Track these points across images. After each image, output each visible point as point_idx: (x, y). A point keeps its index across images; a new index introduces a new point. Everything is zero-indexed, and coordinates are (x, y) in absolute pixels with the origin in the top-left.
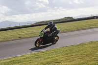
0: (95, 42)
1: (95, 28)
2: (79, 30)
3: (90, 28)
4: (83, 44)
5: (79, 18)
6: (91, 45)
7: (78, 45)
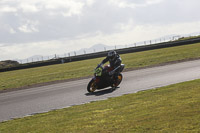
0: (61, 112)
1: (62, 81)
2: (29, 86)
4: (37, 116)
5: (30, 61)
7: (26, 119)
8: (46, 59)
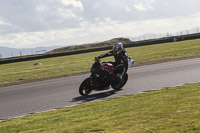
0: (174, 90)
1: (174, 60)
2: (142, 64)
3: (165, 61)
4: (149, 93)
6: (166, 95)
7: (139, 96)
8: (157, 37)
